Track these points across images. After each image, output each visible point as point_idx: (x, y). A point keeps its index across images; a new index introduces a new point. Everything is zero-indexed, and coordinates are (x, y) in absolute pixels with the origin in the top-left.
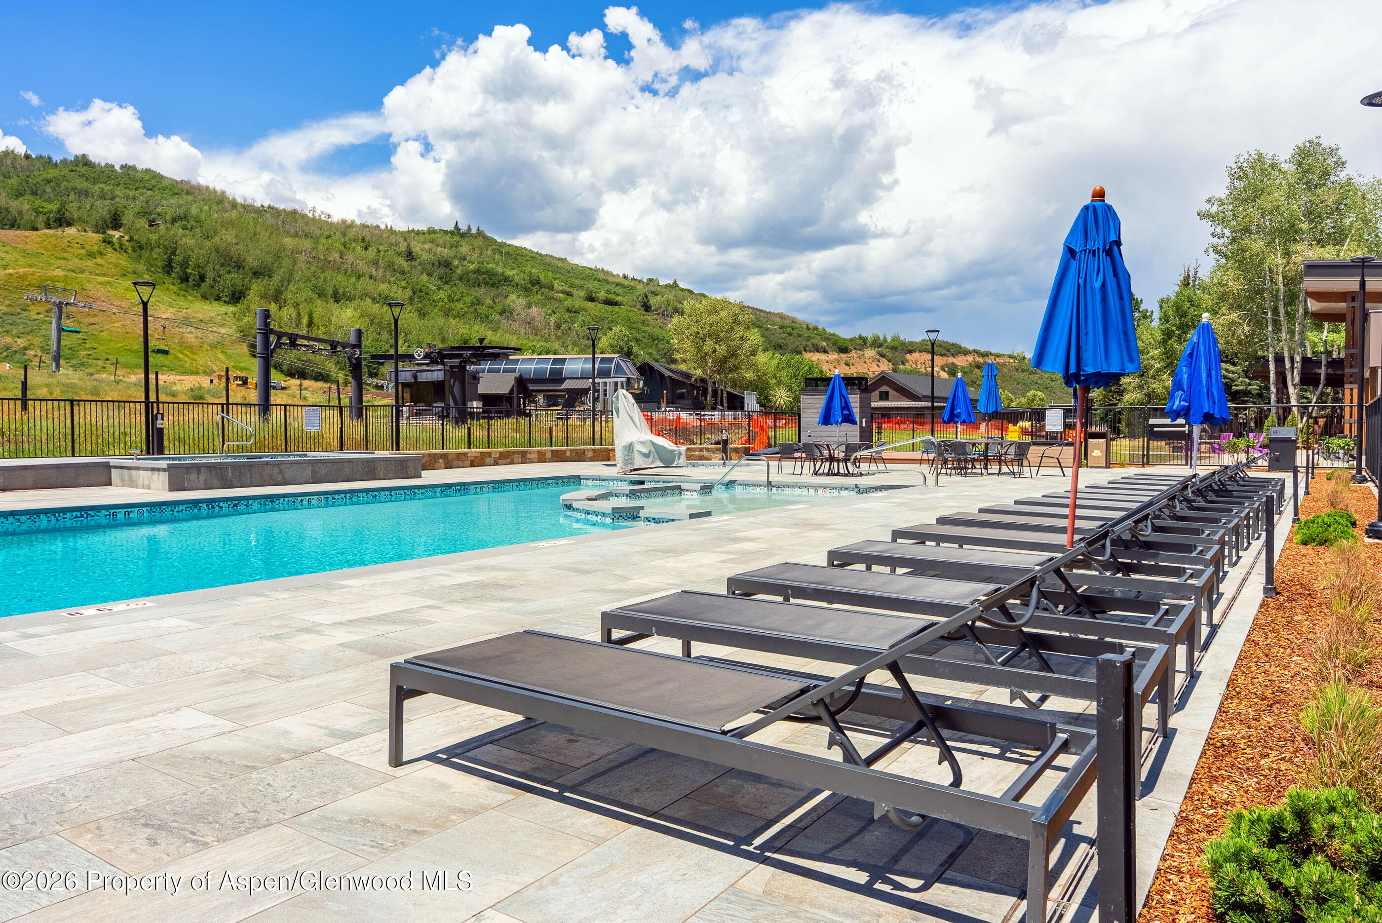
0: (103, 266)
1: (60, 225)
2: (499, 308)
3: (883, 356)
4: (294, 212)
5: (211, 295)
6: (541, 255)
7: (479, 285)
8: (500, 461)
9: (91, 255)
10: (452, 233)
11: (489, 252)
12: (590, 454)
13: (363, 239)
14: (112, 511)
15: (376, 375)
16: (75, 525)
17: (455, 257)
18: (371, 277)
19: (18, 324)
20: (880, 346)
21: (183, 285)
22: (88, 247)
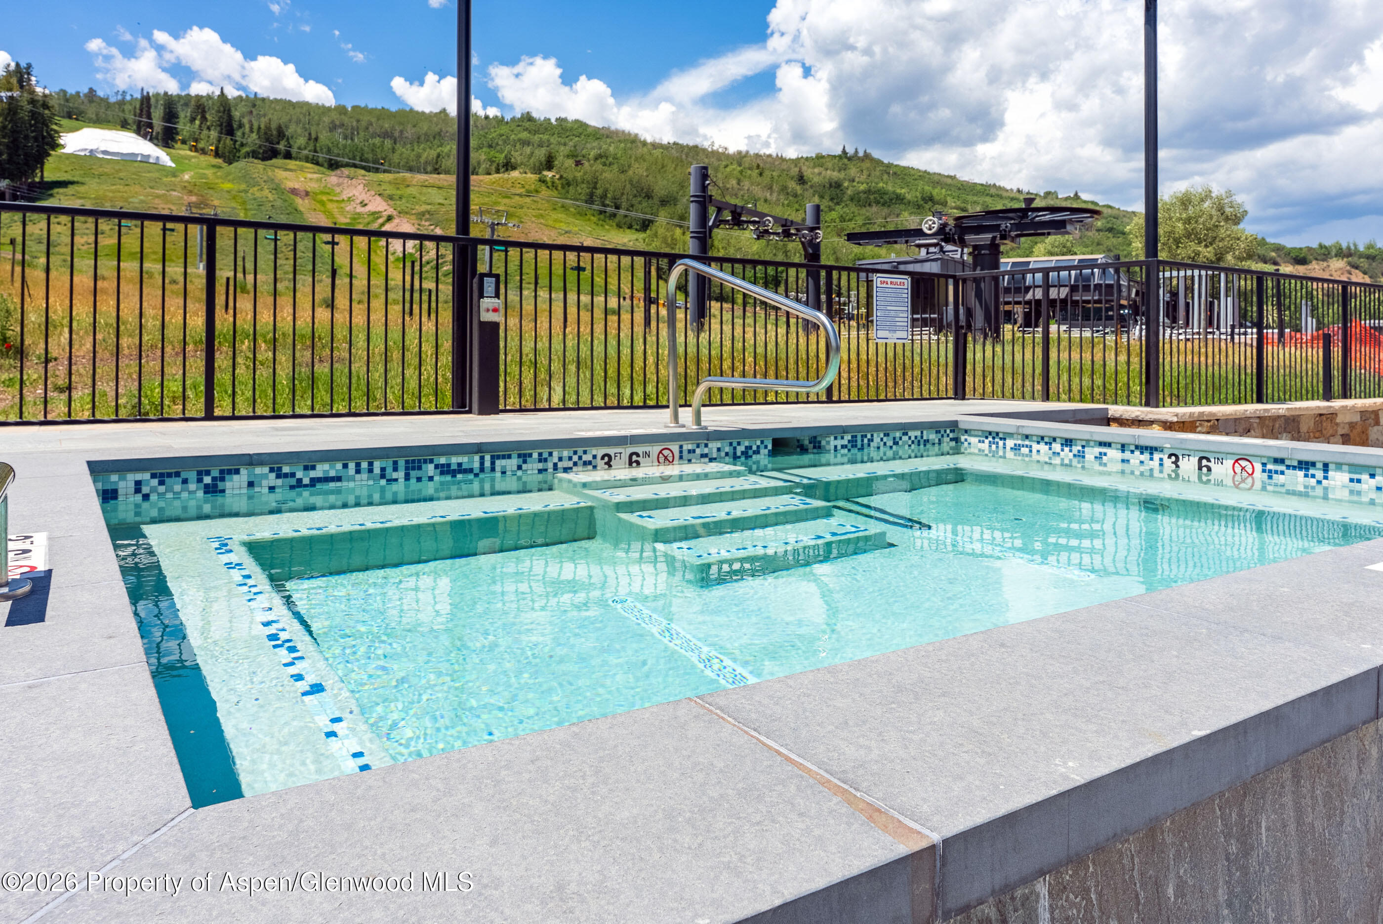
0: (538, 202)
1: (507, 170)
3: (1356, 267)
4: (696, 147)
5: (624, 225)
6: (929, 173)
7: (870, 205)
9: (529, 194)
10: (840, 157)
11: (878, 173)
13: (758, 167)
17: (844, 179)
18: (766, 201)
20: (1350, 255)
21: (601, 216)
22: (527, 187)
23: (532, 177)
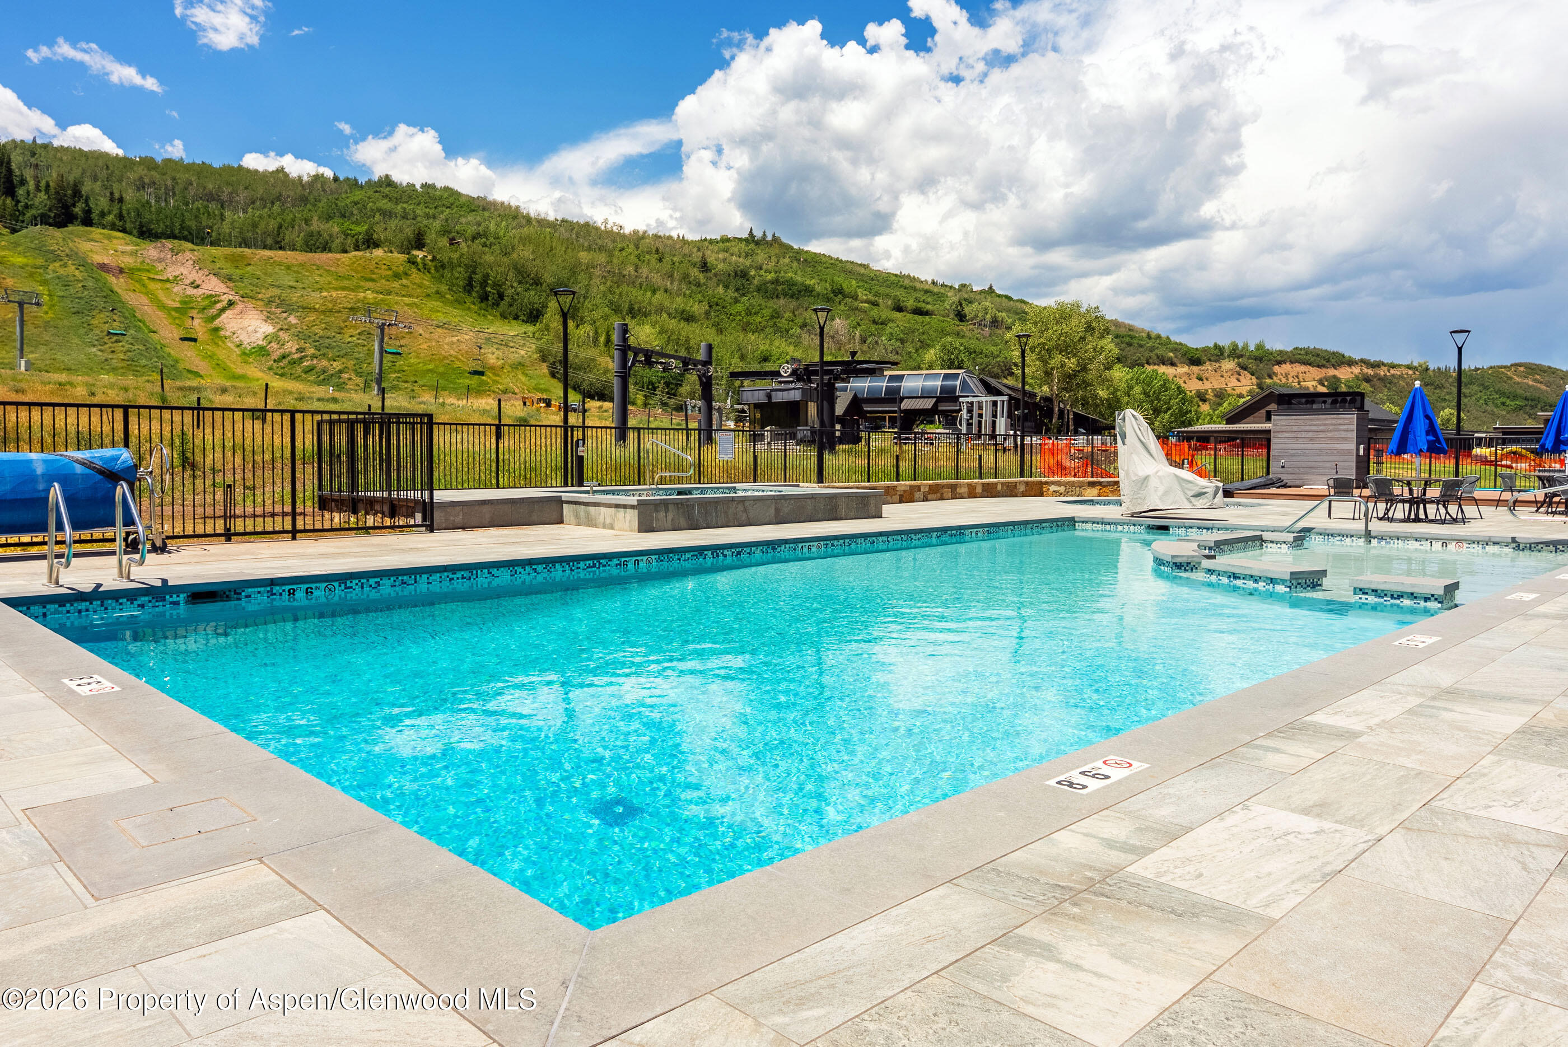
0: (408, 287)
1: (368, 247)
2: (799, 321)
3: (1245, 368)
4: (587, 224)
5: (510, 314)
6: (841, 261)
7: (777, 297)
8: (929, 497)
9: (397, 276)
10: (746, 240)
11: (787, 260)
12: (1022, 488)
13: (657, 250)
14: (623, 560)
15: (675, 395)
16: (588, 576)
17: (751, 266)
18: (666, 291)
19: (333, 348)
20: (1241, 356)
21: (483, 305)
22: (394, 268)
23: (401, 257)
